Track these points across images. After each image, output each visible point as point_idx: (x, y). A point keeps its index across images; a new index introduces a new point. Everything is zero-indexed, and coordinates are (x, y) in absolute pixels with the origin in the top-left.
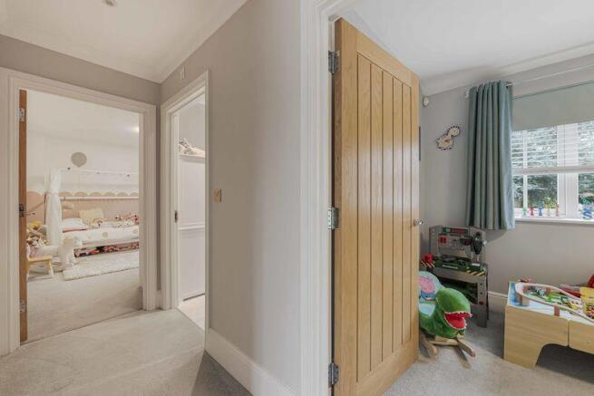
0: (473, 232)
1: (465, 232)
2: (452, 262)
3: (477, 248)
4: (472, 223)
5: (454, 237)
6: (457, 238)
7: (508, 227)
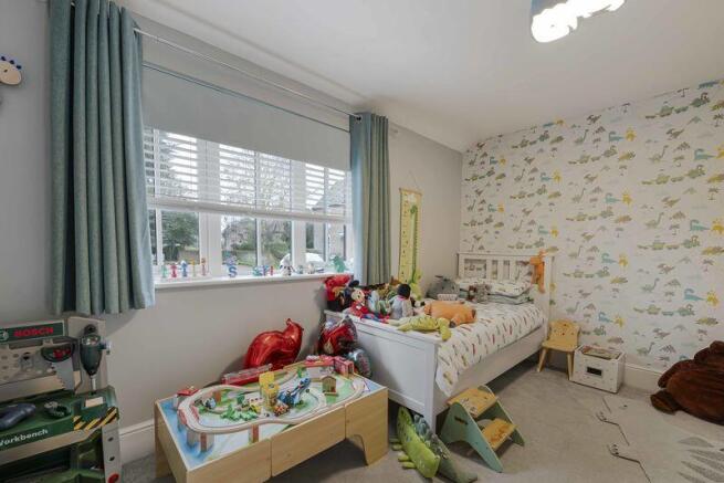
0: (74, 326)
1: (55, 330)
2: (25, 419)
3: (90, 362)
4: (70, 303)
5: (21, 352)
6: (33, 350)
7: (147, 302)
